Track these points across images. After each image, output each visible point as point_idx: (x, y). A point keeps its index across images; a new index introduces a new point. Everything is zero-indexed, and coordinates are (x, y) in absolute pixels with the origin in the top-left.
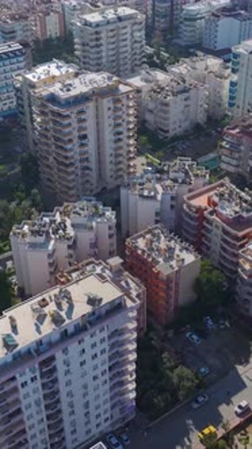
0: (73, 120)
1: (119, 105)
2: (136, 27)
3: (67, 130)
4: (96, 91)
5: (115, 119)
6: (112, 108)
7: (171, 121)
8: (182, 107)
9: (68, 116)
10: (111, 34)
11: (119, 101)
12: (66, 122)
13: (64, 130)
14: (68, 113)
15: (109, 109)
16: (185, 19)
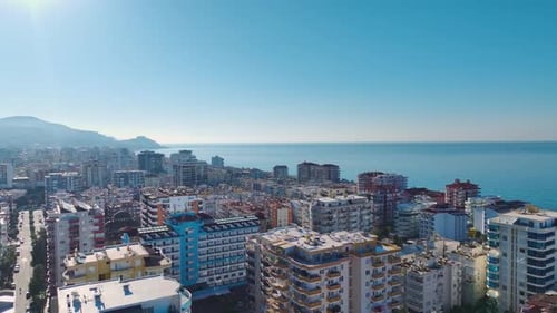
0: (323, 282)
1: (380, 269)
2: (365, 212)
3: (313, 297)
4: (350, 247)
5: (374, 287)
6: (371, 272)
7: (424, 302)
8: (435, 285)
9: (315, 277)
10: (342, 215)
11: (379, 263)
12: (313, 284)
13: (309, 296)
14: (316, 272)
15: (368, 272)
16: (401, 215)
